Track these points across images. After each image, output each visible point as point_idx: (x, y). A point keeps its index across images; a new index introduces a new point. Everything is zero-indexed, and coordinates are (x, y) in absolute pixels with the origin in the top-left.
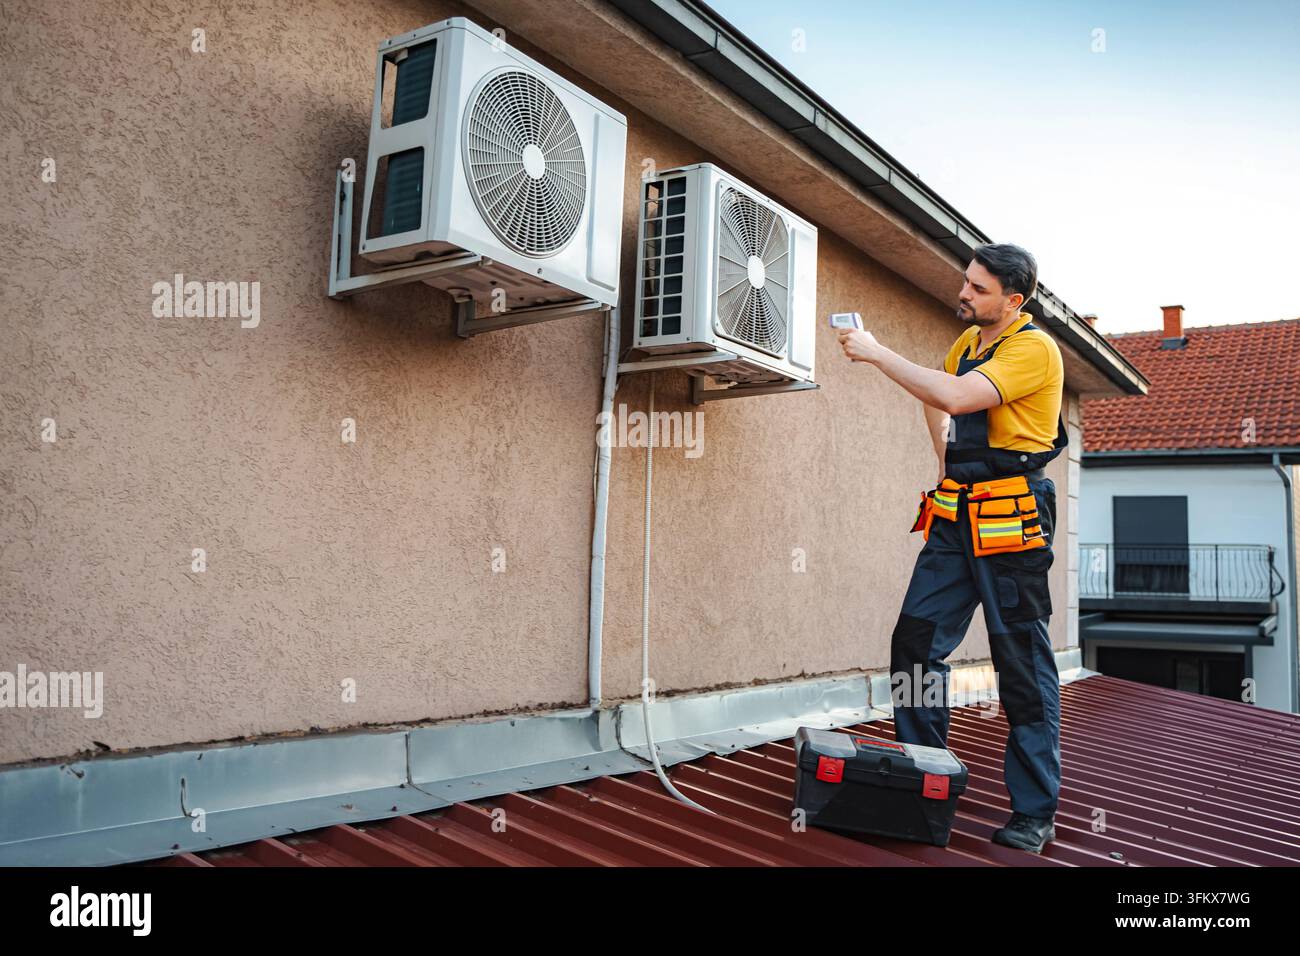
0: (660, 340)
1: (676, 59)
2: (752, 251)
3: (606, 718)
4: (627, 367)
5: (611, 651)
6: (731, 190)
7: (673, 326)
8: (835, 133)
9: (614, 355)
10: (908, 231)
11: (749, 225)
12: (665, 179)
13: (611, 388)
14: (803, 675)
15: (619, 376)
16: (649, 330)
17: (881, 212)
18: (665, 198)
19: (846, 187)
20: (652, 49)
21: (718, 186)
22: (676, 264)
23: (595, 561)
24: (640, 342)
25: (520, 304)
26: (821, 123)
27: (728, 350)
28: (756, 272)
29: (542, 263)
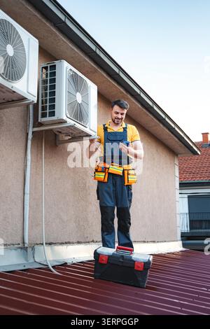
0: (48, 119)
1: (51, 25)
2: (77, 91)
3: (29, 250)
4: (36, 129)
5: (31, 227)
6: (71, 70)
7: (52, 114)
8: (102, 56)
9: (31, 125)
10: (124, 92)
11: (76, 82)
12: (49, 66)
13: (30, 136)
14: (93, 241)
15: (33, 132)
16: (44, 115)
17: (116, 85)
18: (49, 72)
19: (105, 75)
20: (44, 21)
21: (67, 68)
22: (53, 100)
23: (26, 195)
24: (41, 120)
25: (3, 101)
26: (98, 51)
27: (70, 122)
28: (79, 98)
29: (13, 85)
